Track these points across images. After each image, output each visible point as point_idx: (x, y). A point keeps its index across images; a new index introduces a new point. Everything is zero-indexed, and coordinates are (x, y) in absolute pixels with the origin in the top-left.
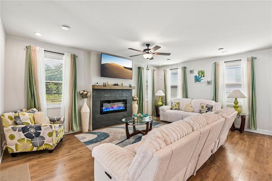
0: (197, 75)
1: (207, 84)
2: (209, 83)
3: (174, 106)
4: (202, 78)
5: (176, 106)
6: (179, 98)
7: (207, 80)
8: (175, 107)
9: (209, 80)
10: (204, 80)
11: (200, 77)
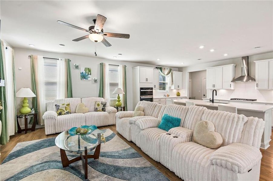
0: (84, 72)
1: (93, 82)
2: (96, 81)
3: (64, 109)
4: (89, 76)
5: (67, 109)
6: (61, 98)
7: (93, 79)
8: (66, 111)
9: (96, 78)
10: (91, 78)
11: (86, 74)
